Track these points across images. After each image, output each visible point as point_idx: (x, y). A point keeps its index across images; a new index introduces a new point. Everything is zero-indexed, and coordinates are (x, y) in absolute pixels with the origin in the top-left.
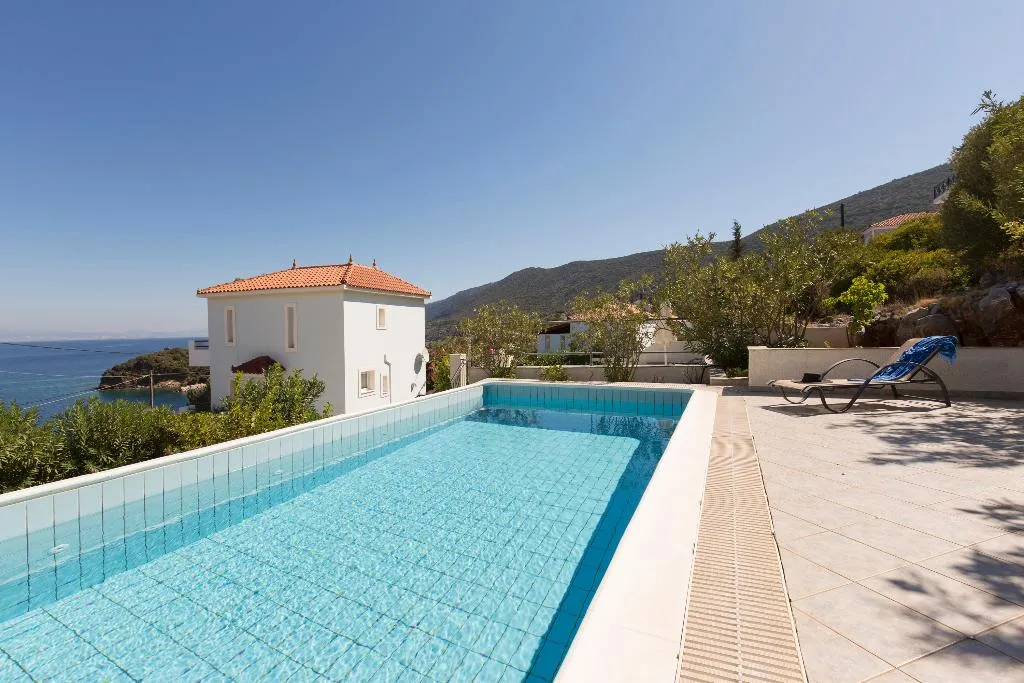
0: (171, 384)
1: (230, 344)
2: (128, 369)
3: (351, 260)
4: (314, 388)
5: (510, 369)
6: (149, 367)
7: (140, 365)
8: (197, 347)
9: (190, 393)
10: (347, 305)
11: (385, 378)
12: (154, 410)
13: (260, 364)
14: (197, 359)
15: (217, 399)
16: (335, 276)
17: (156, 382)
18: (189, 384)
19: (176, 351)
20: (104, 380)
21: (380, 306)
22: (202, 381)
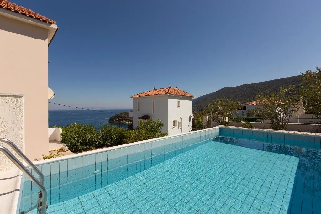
0: (124, 121)
1: (138, 111)
2: (115, 117)
3: (170, 86)
4: (161, 125)
5: (227, 122)
6: (120, 117)
7: (117, 116)
8: (130, 112)
9: (129, 123)
10: (169, 100)
11: (180, 123)
12: (120, 128)
13: (146, 117)
14: (130, 115)
15: (135, 126)
16: (165, 91)
17: (121, 121)
19: (125, 113)
20: (110, 120)
21: (179, 100)
22: (131, 121)
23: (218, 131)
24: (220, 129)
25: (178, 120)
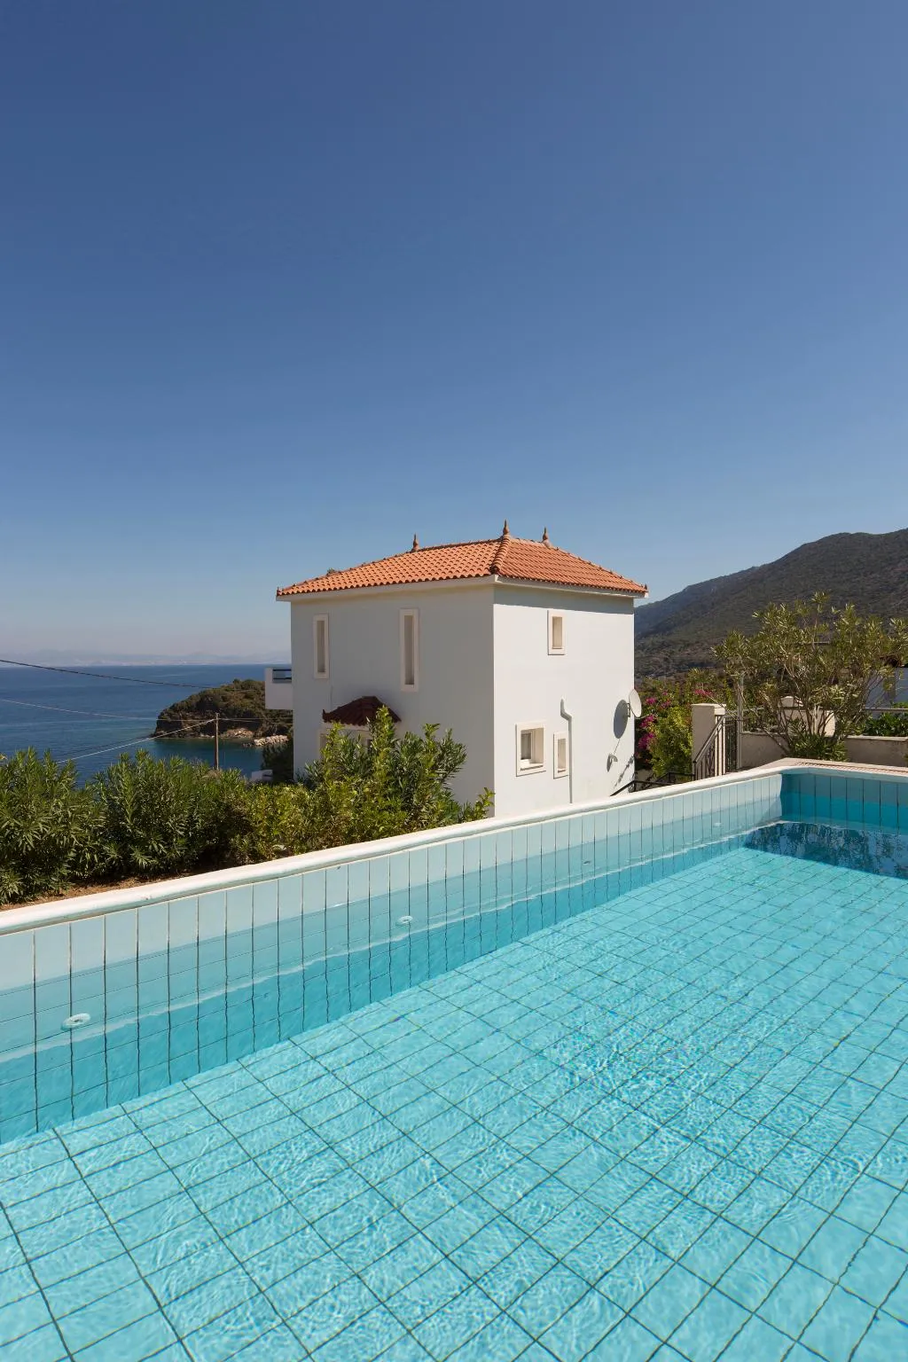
0: (242, 733)
1: (321, 676)
2: (189, 709)
3: (505, 532)
4: (450, 757)
5: (833, 740)
6: (215, 708)
7: (203, 705)
8: (276, 679)
9: (267, 748)
10: (496, 606)
11: (561, 742)
12: (217, 773)
13: (361, 710)
14: (276, 697)
15: (303, 762)
16: (478, 560)
17: (222, 730)
18: (265, 735)
19: (247, 685)
20: (162, 724)
21: (555, 612)
22: (282, 731)
23: (776, 788)
24: (788, 779)
25: (554, 730)
